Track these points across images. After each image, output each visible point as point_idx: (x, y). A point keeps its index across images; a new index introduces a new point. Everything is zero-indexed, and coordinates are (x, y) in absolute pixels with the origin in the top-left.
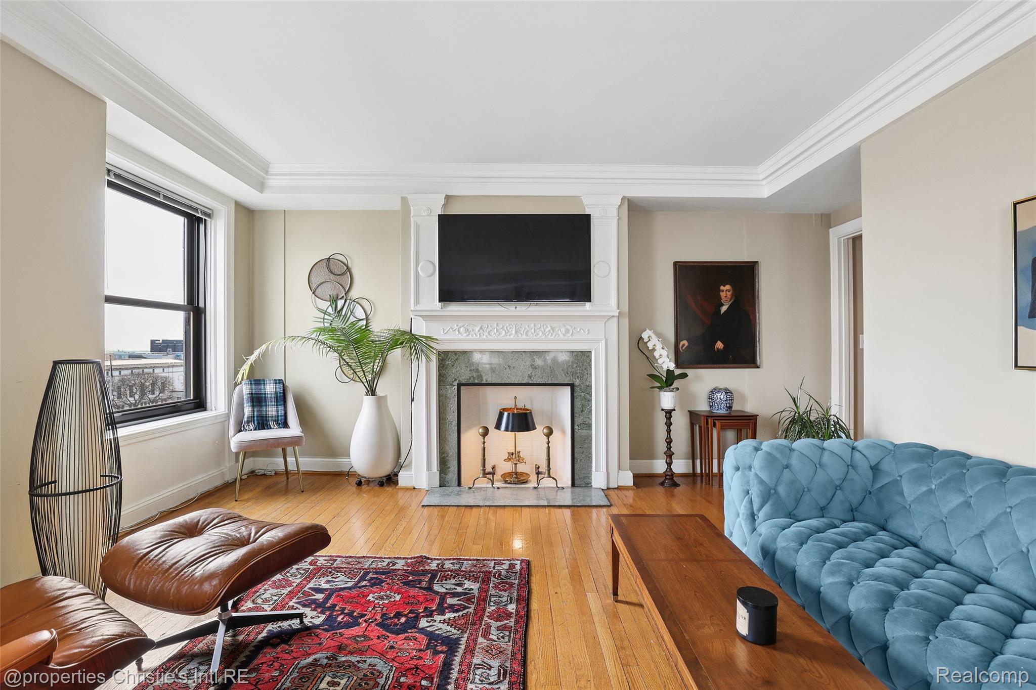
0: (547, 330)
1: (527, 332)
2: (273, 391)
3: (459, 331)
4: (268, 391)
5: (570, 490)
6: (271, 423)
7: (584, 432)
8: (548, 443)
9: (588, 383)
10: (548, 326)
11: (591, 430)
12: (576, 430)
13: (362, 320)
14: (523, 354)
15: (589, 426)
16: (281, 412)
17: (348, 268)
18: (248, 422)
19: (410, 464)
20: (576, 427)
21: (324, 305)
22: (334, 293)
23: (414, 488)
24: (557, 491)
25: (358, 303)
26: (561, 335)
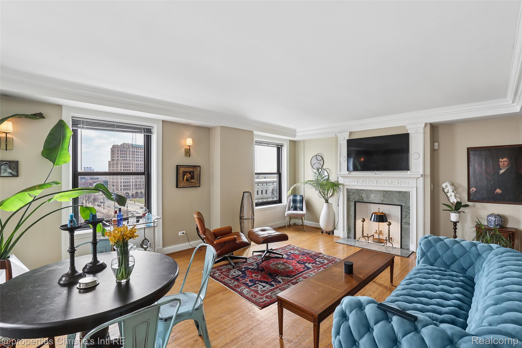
0: (389, 182)
1: (381, 183)
2: (299, 199)
3: (354, 182)
4: (298, 199)
5: (400, 250)
6: (298, 209)
7: (406, 226)
8: (389, 228)
9: (408, 206)
10: (390, 181)
11: (410, 225)
12: (403, 225)
13: (327, 176)
14: (380, 191)
15: (409, 224)
16: (301, 206)
17: (322, 158)
18: (291, 208)
19: (338, 228)
20: (403, 223)
21: (315, 171)
22: (318, 167)
23: (339, 237)
24: (393, 249)
25: (325, 170)
26: (396, 185)
